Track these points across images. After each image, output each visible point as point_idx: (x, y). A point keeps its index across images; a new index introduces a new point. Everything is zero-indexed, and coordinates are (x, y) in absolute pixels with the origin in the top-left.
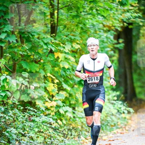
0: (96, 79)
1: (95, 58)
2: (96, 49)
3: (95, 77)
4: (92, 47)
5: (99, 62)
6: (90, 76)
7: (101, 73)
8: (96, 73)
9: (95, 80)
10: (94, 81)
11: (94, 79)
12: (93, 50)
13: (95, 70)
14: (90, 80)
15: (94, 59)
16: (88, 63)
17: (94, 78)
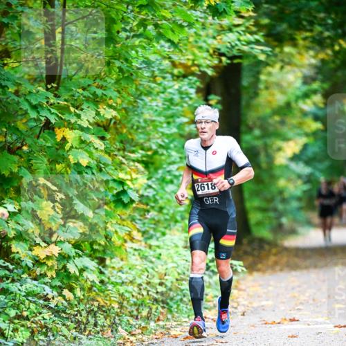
0: (210, 186)
1: (209, 145)
2: (210, 129)
3: (210, 183)
4: (203, 125)
6: (199, 180)
7: (221, 174)
8: (211, 175)
9: (208, 189)
10: (206, 191)
11: (206, 187)
12: (204, 131)
13: (208, 169)
14: (199, 189)
15: (206, 148)
16: (195, 155)
17: (207, 185)
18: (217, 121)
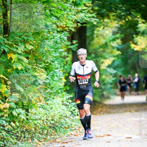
0: (85, 81)
1: (84, 64)
2: (85, 57)
3: (85, 80)
4: (82, 56)
5: (87, 67)
6: (81, 79)
7: (89, 76)
8: (86, 76)
9: (85, 82)
10: (84, 83)
12: (82, 58)
13: (85, 74)
14: (81, 82)
15: (83, 66)
17: (84, 80)
18: (86, 54)
